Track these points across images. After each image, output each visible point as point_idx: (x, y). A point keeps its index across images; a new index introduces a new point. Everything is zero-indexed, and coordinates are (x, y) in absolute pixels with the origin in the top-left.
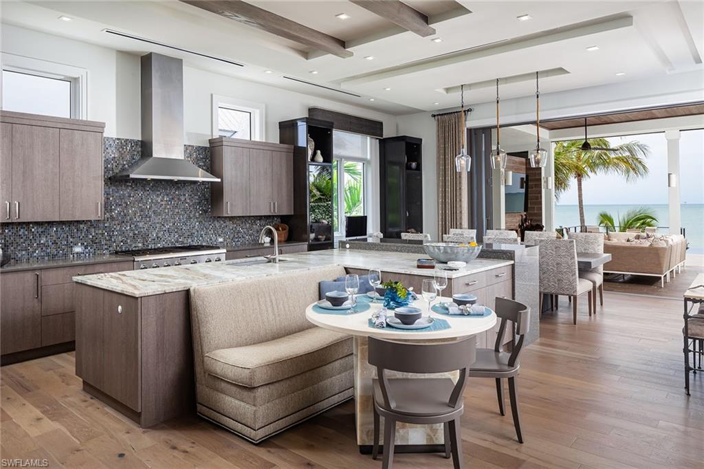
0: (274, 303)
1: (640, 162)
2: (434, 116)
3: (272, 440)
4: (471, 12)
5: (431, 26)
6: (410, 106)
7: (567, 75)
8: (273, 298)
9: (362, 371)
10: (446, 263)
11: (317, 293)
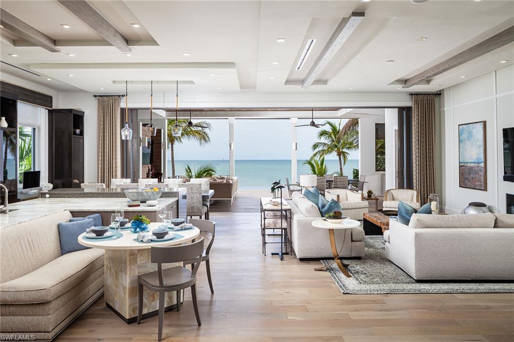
0: (31, 242)
1: (206, 134)
2: (95, 96)
3: (60, 337)
4: (159, 45)
5: (130, 47)
6: (78, 87)
7: (193, 85)
8: (30, 239)
9: (130, 272)
10: (145, 202)
11: (57, 232)
